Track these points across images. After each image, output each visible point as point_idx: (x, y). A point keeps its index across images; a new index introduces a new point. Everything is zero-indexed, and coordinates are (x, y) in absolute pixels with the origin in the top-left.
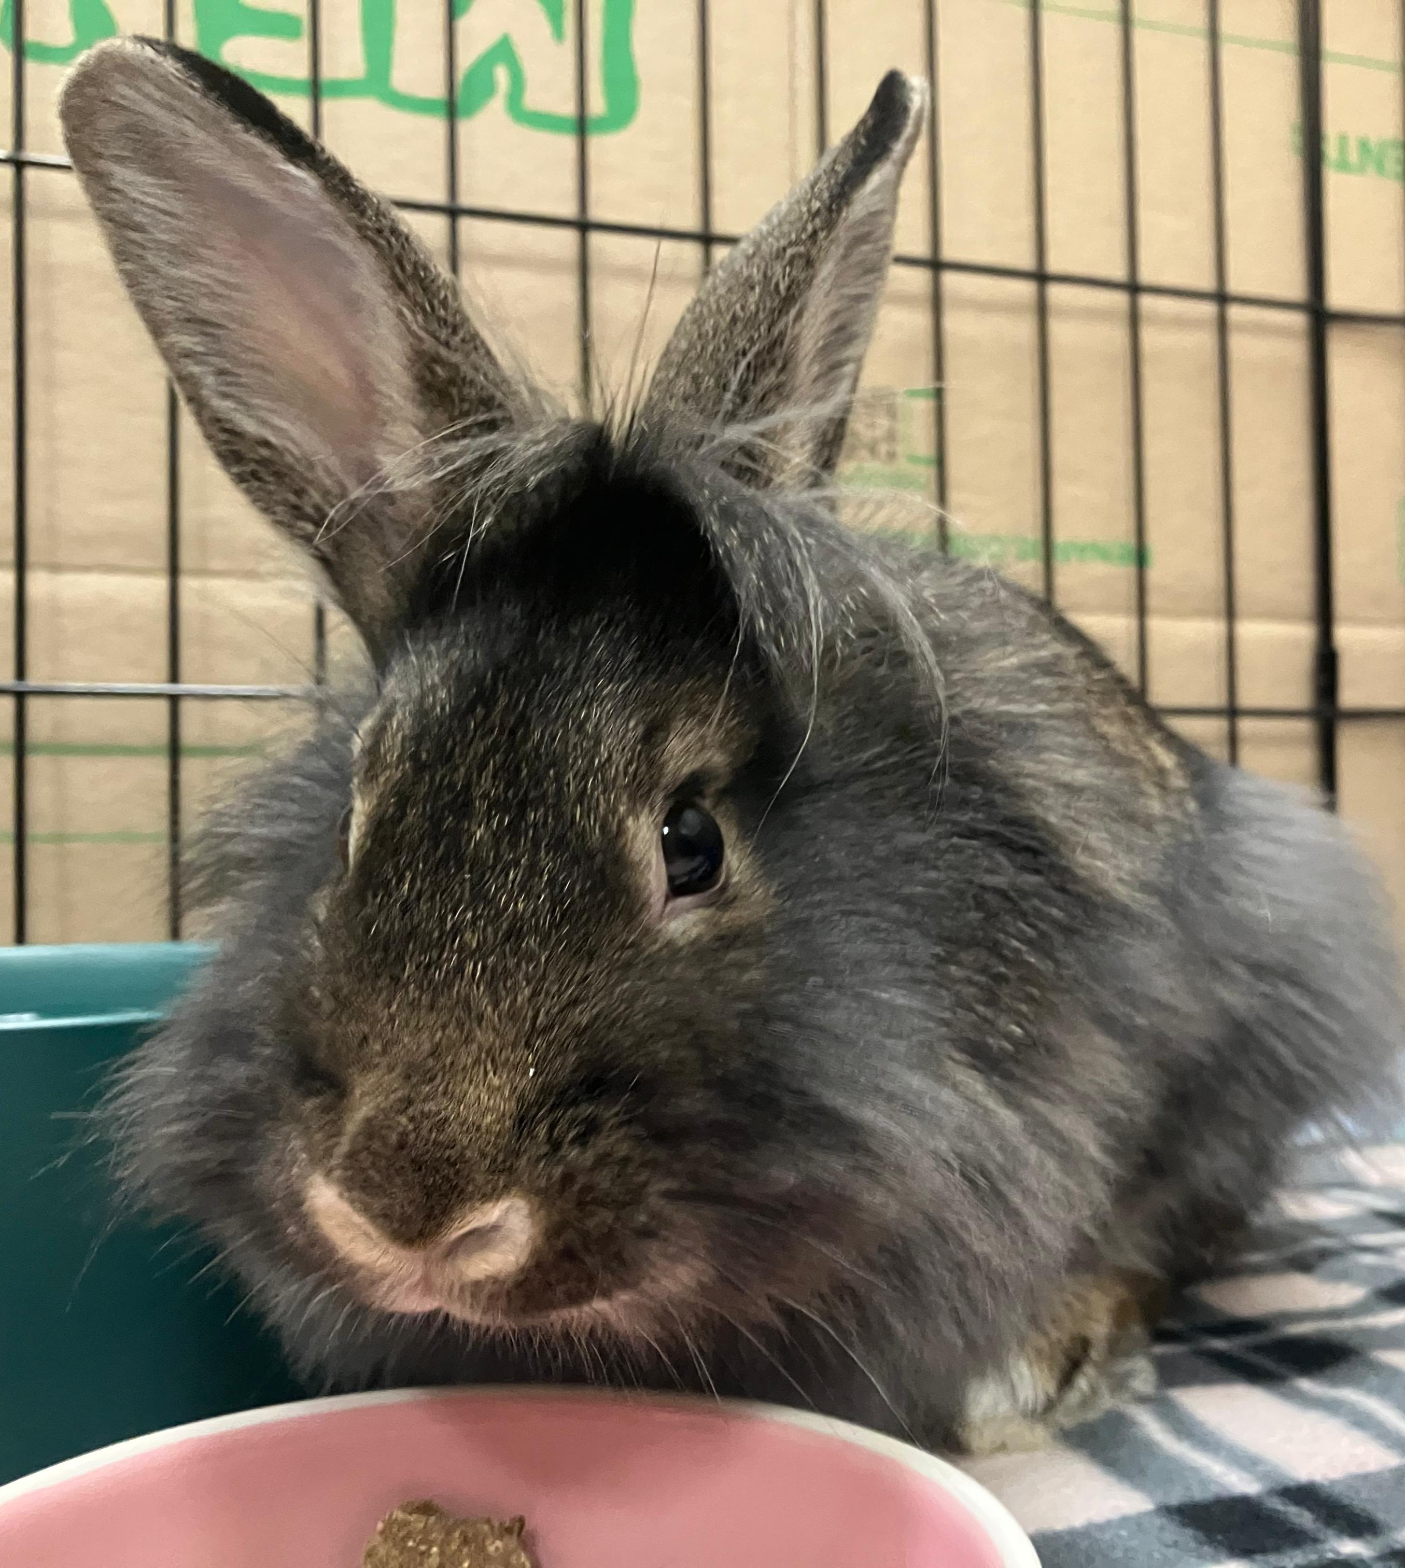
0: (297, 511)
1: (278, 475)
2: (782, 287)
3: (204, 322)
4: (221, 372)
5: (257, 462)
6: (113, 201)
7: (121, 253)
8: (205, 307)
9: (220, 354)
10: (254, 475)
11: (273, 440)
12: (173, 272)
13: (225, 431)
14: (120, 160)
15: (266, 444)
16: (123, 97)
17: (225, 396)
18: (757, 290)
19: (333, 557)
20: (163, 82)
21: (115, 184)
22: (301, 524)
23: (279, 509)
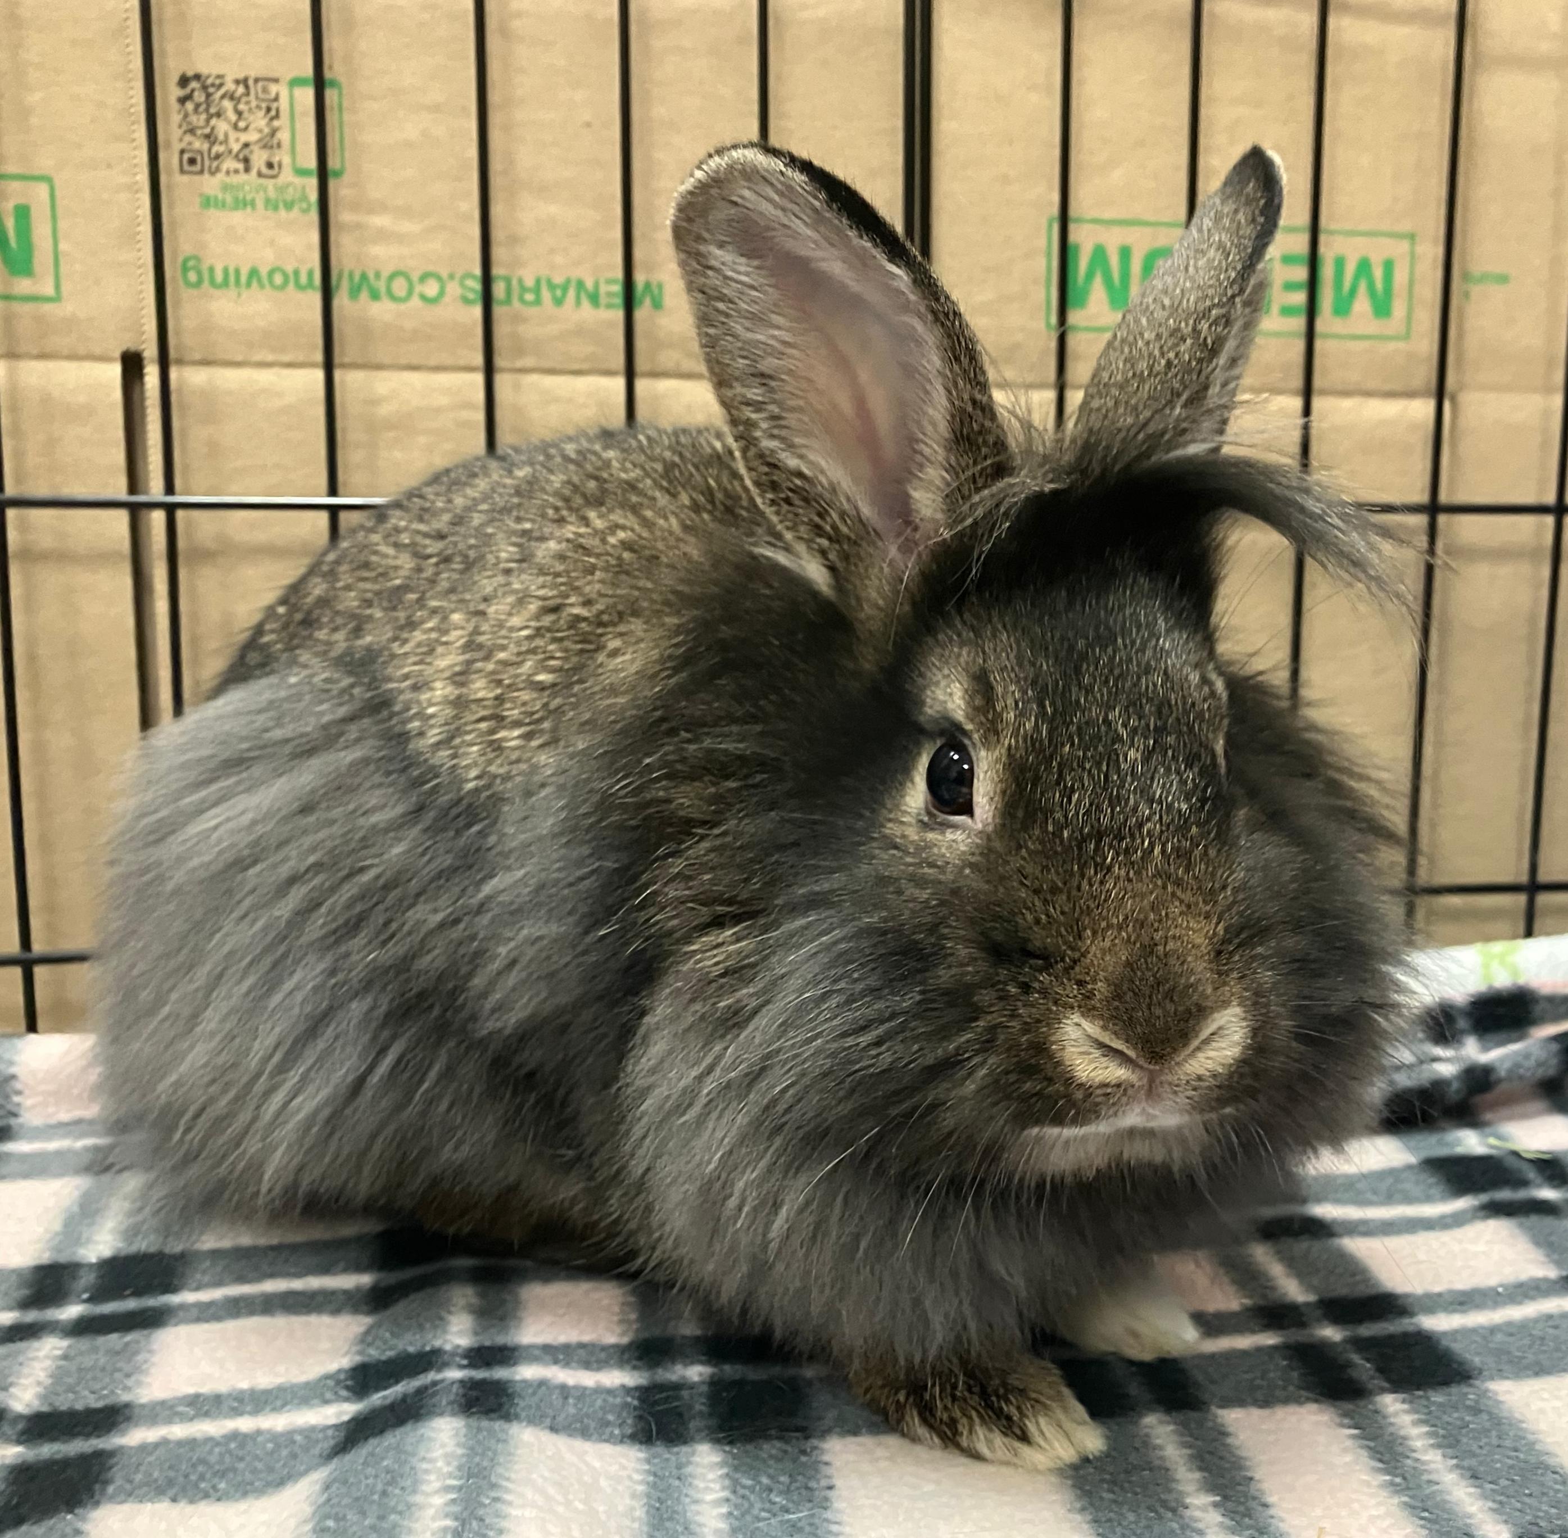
0: (818, 530)
1: (806, 500)
2: (1209, 341)
3: (763, 375)
4: (774, 418)
5: (791, 490)
6: (707, 277)
7: (704, 320)
8: (769, 364)
9: (774, 402)
10: (788, 501)
11: (806, 471)
12: (749, 335)
13: (769, 465)
14: (721, 245)
15: (800, 475)
16: (742, 197)
17: (773, 437)
18: (1189, 341)
19: (839, 565)
20: (788, 191)
21: (713, 263)
22: (819, 540)
23: (802, 528)
